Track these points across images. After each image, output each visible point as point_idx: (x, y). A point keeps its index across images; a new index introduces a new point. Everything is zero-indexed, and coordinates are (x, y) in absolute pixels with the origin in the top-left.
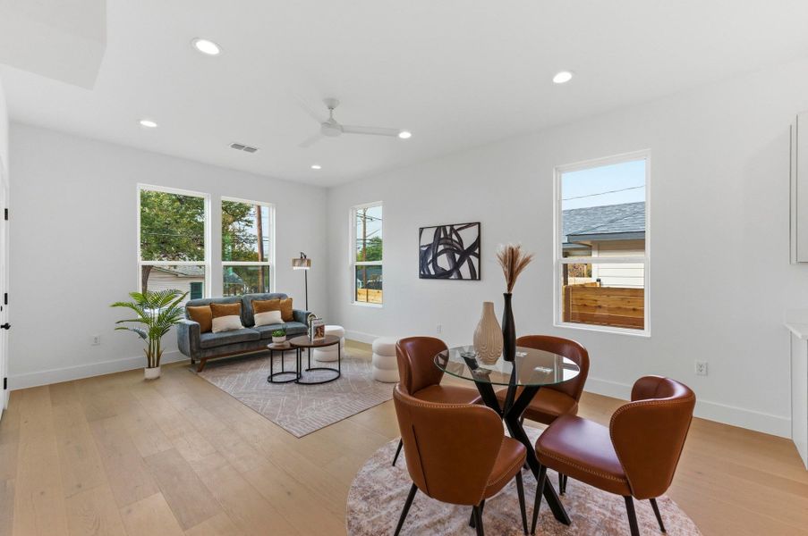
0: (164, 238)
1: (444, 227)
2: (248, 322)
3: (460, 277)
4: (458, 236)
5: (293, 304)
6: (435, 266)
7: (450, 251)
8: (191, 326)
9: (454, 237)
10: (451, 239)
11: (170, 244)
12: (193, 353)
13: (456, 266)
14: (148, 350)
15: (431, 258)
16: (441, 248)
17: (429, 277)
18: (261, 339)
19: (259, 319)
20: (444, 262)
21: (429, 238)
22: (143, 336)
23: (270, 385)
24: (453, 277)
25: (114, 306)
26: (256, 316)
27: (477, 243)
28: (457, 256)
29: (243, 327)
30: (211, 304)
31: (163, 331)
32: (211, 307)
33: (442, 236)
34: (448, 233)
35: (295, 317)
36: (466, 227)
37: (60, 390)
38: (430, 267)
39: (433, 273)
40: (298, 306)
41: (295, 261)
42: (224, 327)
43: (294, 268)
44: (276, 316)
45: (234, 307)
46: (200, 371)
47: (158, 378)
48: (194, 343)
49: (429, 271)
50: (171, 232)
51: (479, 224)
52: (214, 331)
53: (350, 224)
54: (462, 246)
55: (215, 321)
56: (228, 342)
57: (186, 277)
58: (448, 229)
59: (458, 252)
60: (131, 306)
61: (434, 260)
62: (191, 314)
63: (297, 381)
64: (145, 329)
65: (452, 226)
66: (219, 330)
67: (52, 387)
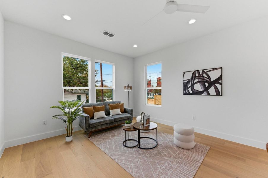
0: (69, 81)
1: (198, 71)
2: (108, 114)
3: (209, 94)
4: (207, 75)
5: (124, 105)
6: (192, 89)
7: (203, 83)
8: (86, 117)
9: (205, 75)
10: (203, 77)
11: (71, 83)
12: (86, 129)
13: (206, 89)
14: (67, 128)
15: (190, 85)
16: (196, 81)
17: (189, 94)
18: (114, 122)
19: (112, 112)
20: (198, 87)
21: (188, 76)
22: (65, 121)
23: (126, 148)
24: (204, 94)
25: (52, 107)
26: (111, 111)
27: (220, 78)
28: (207, 85)
29: (106, 116)
30: (93, 106)
31: (74, 120)
32: (93, 107)
33: (197, 75)
34: (201, 73)
35: (125, 111)
36: (213, 70)
37: (28, 146)
38: (190, 89)
39: (191, 92)
40: (126, 106)
41: (125, 87)
42: (98, 117)
43: (125, 90)
44: (118, 111)
45: (102, 107)
46: (89, 137)
47: (72, 141)
48: (87, 125)
49: (188, 91)
50: (72, 79)
51: (222, 68)
52: (95, 119)
53: (145, 72)
54: (210, 79)
55: (95, 114)
56: (101, 124)
57: (76, 93)
58: (201, 72)
59: (207, 82)
60: (60, 108)
61: (192, 87)
62: (85, 111)
63: (138, 146)
64: (65, 118)
65: (203, 71)
66: (97, 118)
67: (24, 145)
